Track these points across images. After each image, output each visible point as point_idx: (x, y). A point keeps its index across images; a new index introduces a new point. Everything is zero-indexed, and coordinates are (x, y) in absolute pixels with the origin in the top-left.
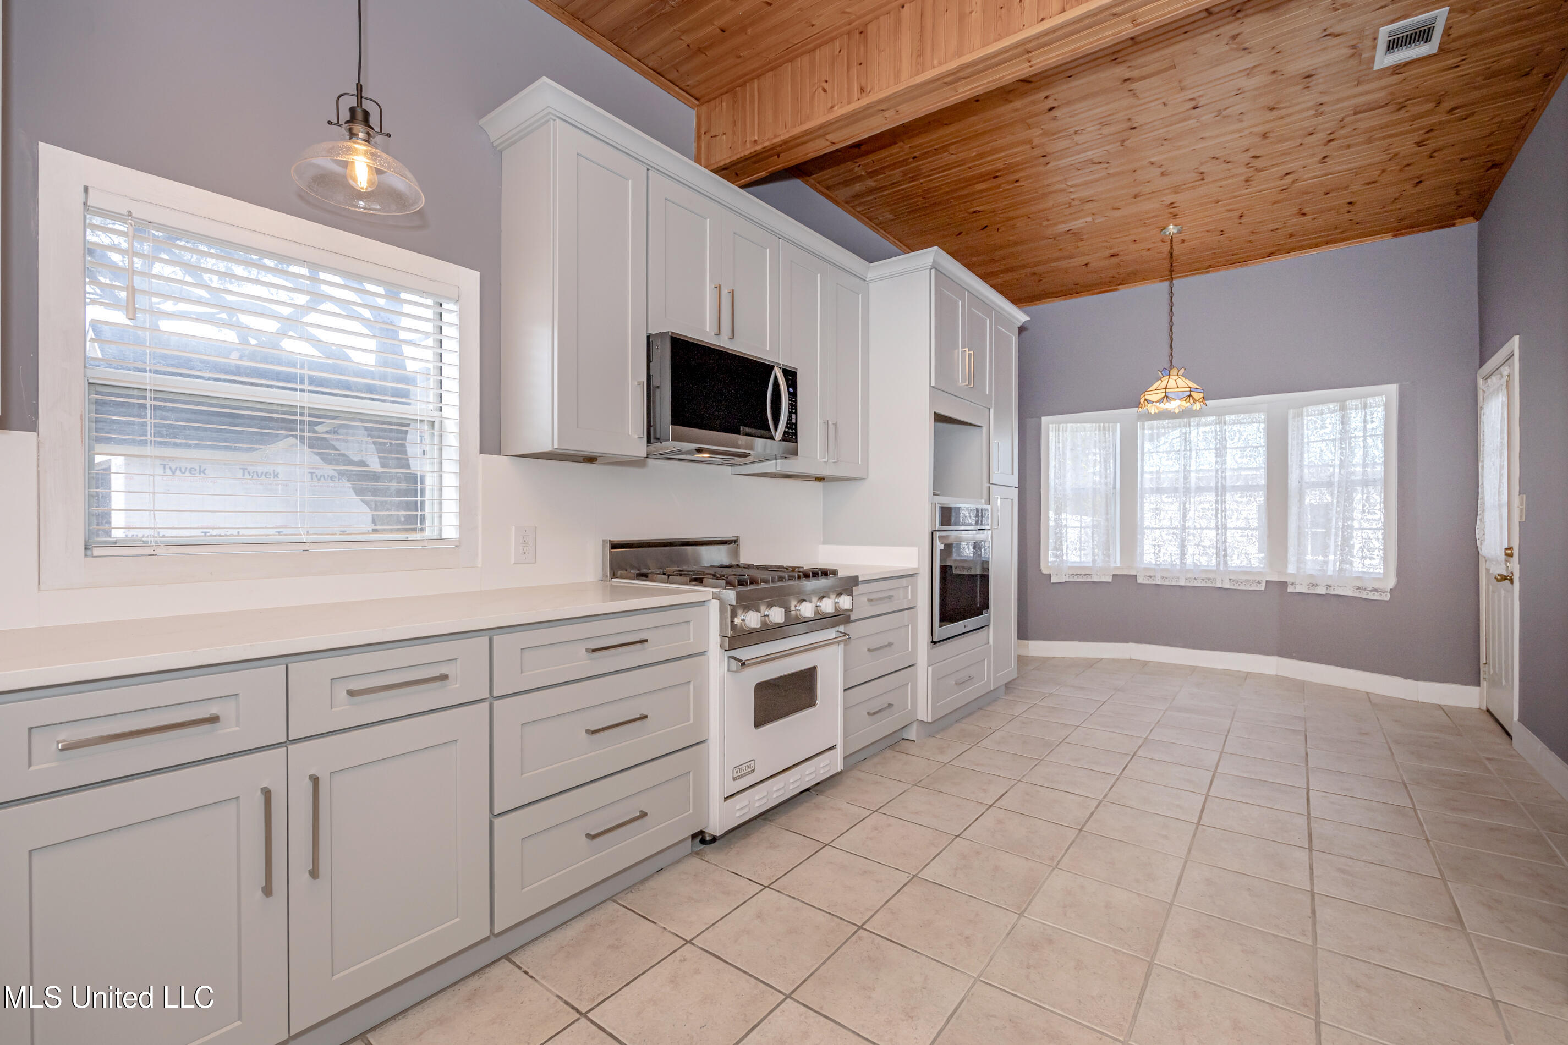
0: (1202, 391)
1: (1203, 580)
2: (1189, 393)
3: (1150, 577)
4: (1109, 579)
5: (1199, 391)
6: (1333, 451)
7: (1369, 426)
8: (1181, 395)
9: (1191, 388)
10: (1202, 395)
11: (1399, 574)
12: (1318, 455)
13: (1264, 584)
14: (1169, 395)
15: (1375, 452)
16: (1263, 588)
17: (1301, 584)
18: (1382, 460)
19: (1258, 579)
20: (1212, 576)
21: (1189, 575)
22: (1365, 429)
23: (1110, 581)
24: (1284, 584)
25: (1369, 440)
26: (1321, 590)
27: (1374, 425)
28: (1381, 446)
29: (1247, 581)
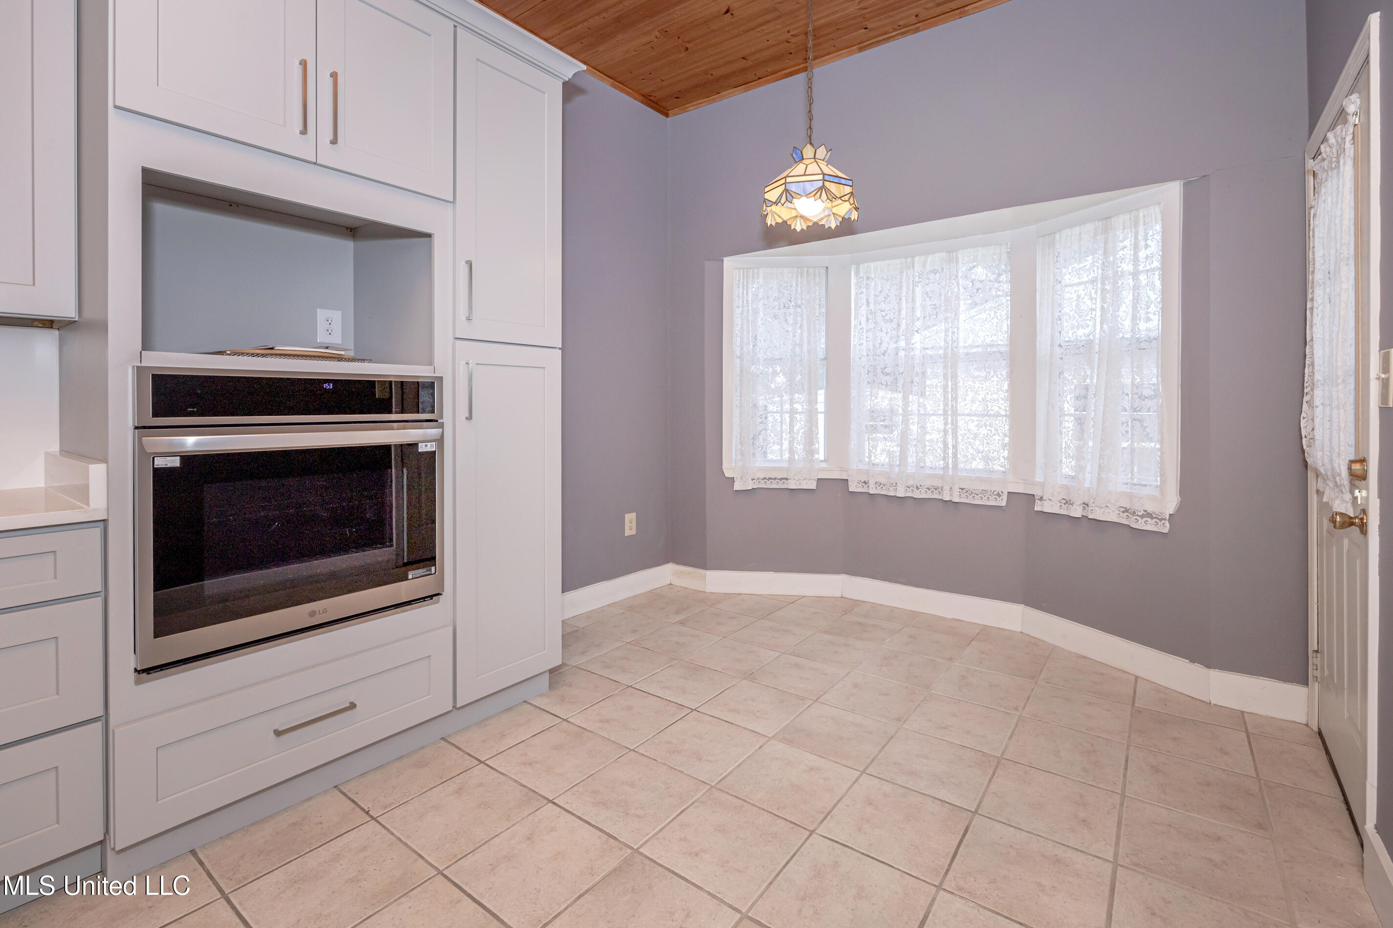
0: (850, 183)
1: (929, 489)
2: (820, 184)
3: (865, 482)
4: (813, 486)
5: (843, 181)
6: (1094, 296)
7: (1142, 254)
8: (810, 188)
9: (824, 174)
10: (848, 190)
11: (1184, 490)
12: (1074, 304)
13: (1005, 497)
14: (793, 188)
15: (1150, 293)
16: (1004, 504)
17: (1050, 500)
18: (1160, 306)
19: (998, 489)
20: (938, 483)
21: (910, 483)
22: (1136, 260)
23: (814, 487)
24: (1030, 498)
25: (1143, 278)
26: (1077, 512)
27: (1148, 252)
28: (1158, 284)
29: (984, 492)
